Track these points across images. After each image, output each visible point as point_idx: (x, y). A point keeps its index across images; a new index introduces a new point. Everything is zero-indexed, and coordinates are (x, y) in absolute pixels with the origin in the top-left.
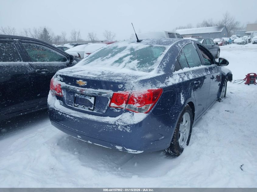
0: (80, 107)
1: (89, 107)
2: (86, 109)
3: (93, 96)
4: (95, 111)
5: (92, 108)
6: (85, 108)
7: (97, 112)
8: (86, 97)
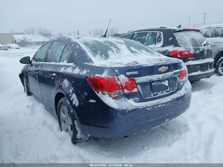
0: (160, 94)
1: (166, 90)
2: (165, 93)
3: (167, 79)
4: (171, 92)
5: (168, 90)
6: (163, 93)
7: (172, 91)
8: (161, 82)
